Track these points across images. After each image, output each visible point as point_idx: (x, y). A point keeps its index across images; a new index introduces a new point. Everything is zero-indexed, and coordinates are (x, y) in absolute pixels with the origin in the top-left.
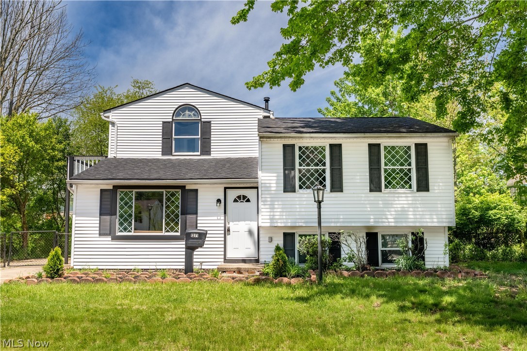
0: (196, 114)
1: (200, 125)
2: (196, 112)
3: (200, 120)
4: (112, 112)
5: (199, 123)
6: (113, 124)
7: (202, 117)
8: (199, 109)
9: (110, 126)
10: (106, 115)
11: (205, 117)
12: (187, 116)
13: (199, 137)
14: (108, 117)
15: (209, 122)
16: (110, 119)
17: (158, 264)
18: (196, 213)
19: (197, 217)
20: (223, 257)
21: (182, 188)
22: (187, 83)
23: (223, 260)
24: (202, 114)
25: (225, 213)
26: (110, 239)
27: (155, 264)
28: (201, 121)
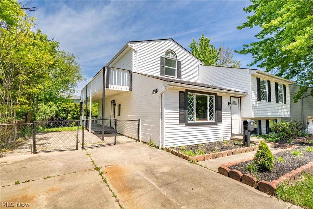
0: (174, 56)
1: (176, 62)
2: (174, 55)
3: (177, 59)
4: (135, 44)
5: (176, 61)
6: (136, 52)
7: (178, 59)
8: (176, 54)
9: (133, 52)
10: (131, 45)
11: (179, 59)
12: (170, 56)
13: (176, 68)
14: (132, 46)
15: (180, 62)
16: (134, 48)
17: (208, 140)
18: (221, 110)
19: (222, 112)
20: (230, 133)
21: (216, 94)
22: (171, 39)
23: (230, 135)
24: (177, 57)
25: (231, 110)
26: (185, 125)
27: (206, 140)
28: (177, 61)
